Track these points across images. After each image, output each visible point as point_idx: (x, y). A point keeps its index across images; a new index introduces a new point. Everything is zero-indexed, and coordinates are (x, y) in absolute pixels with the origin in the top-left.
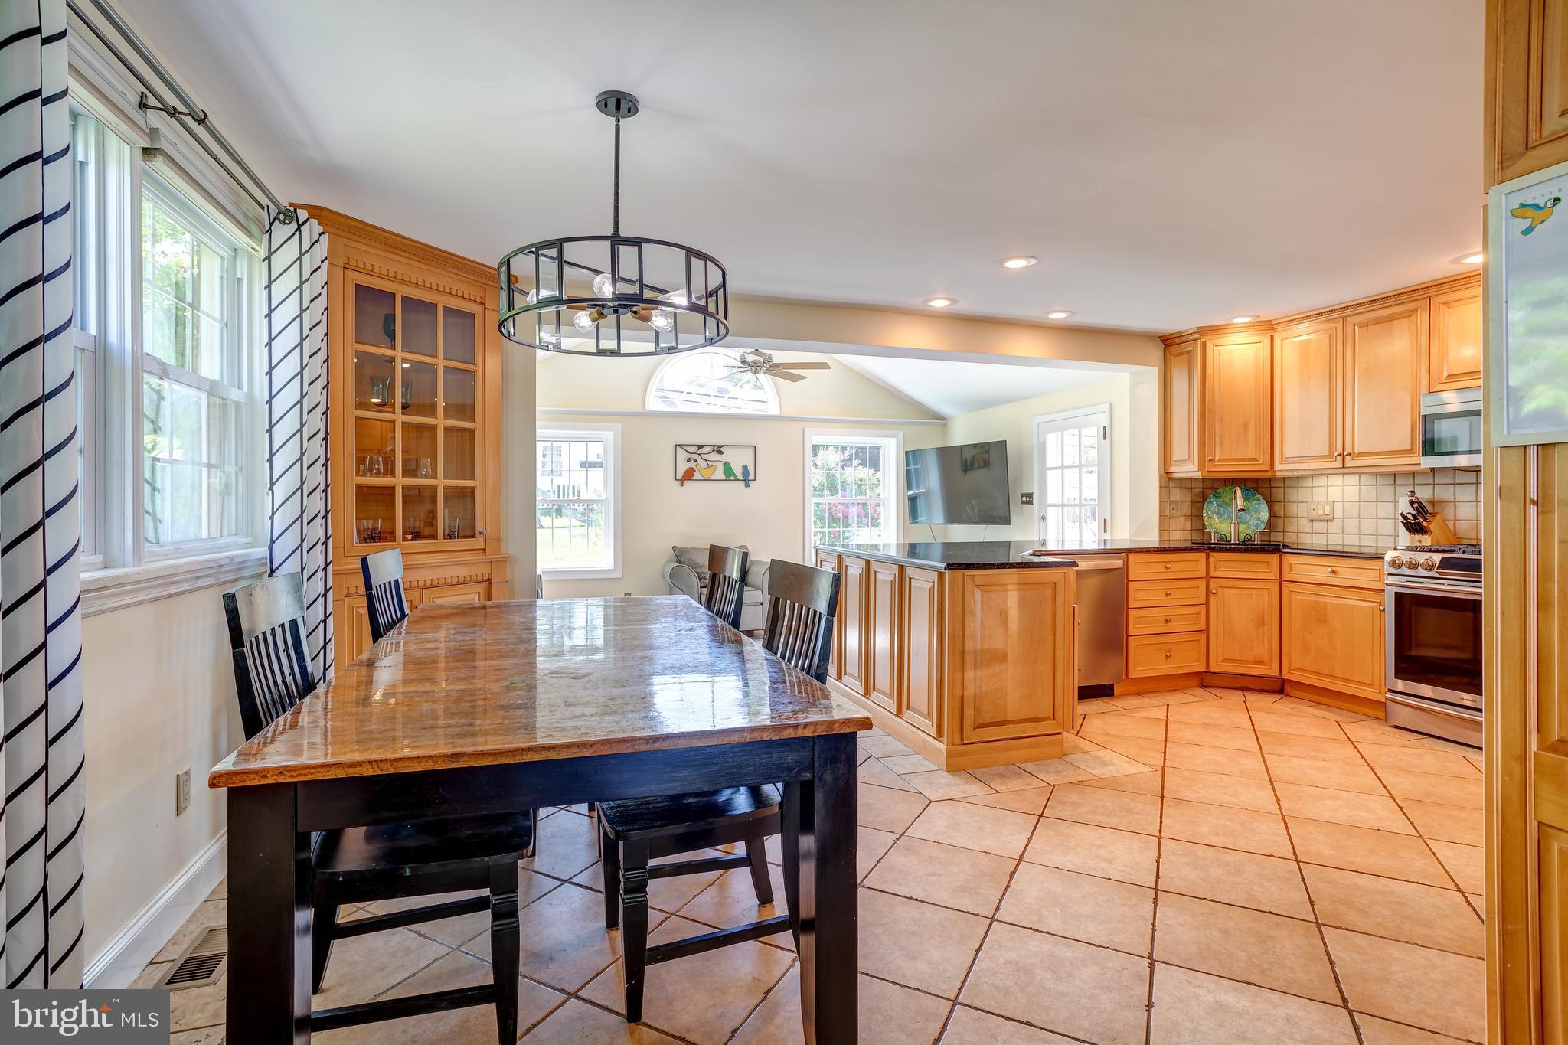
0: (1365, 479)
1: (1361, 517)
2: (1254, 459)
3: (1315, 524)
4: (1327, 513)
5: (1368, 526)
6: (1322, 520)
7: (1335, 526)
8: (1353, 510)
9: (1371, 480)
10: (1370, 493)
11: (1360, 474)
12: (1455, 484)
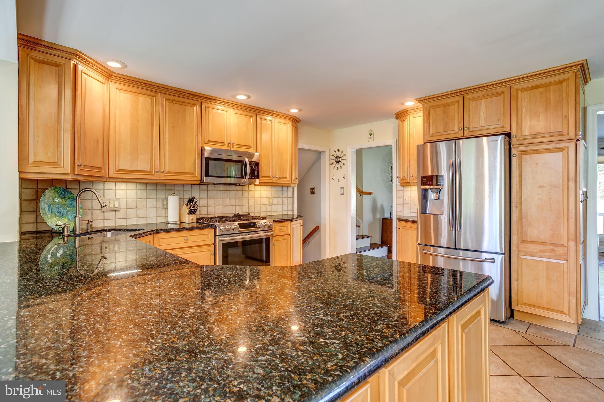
0: (139, 186)
1: (138, 207)
2: (100, 168)
3: (106, 214)
4: (116, 205)
5: (142, 212)
6: (111, 211)
7: (120, 215)
8: (132, 203)
9: (143, 187)
10: (143, 194)
11: (137, 183)
12: (183, 190)
